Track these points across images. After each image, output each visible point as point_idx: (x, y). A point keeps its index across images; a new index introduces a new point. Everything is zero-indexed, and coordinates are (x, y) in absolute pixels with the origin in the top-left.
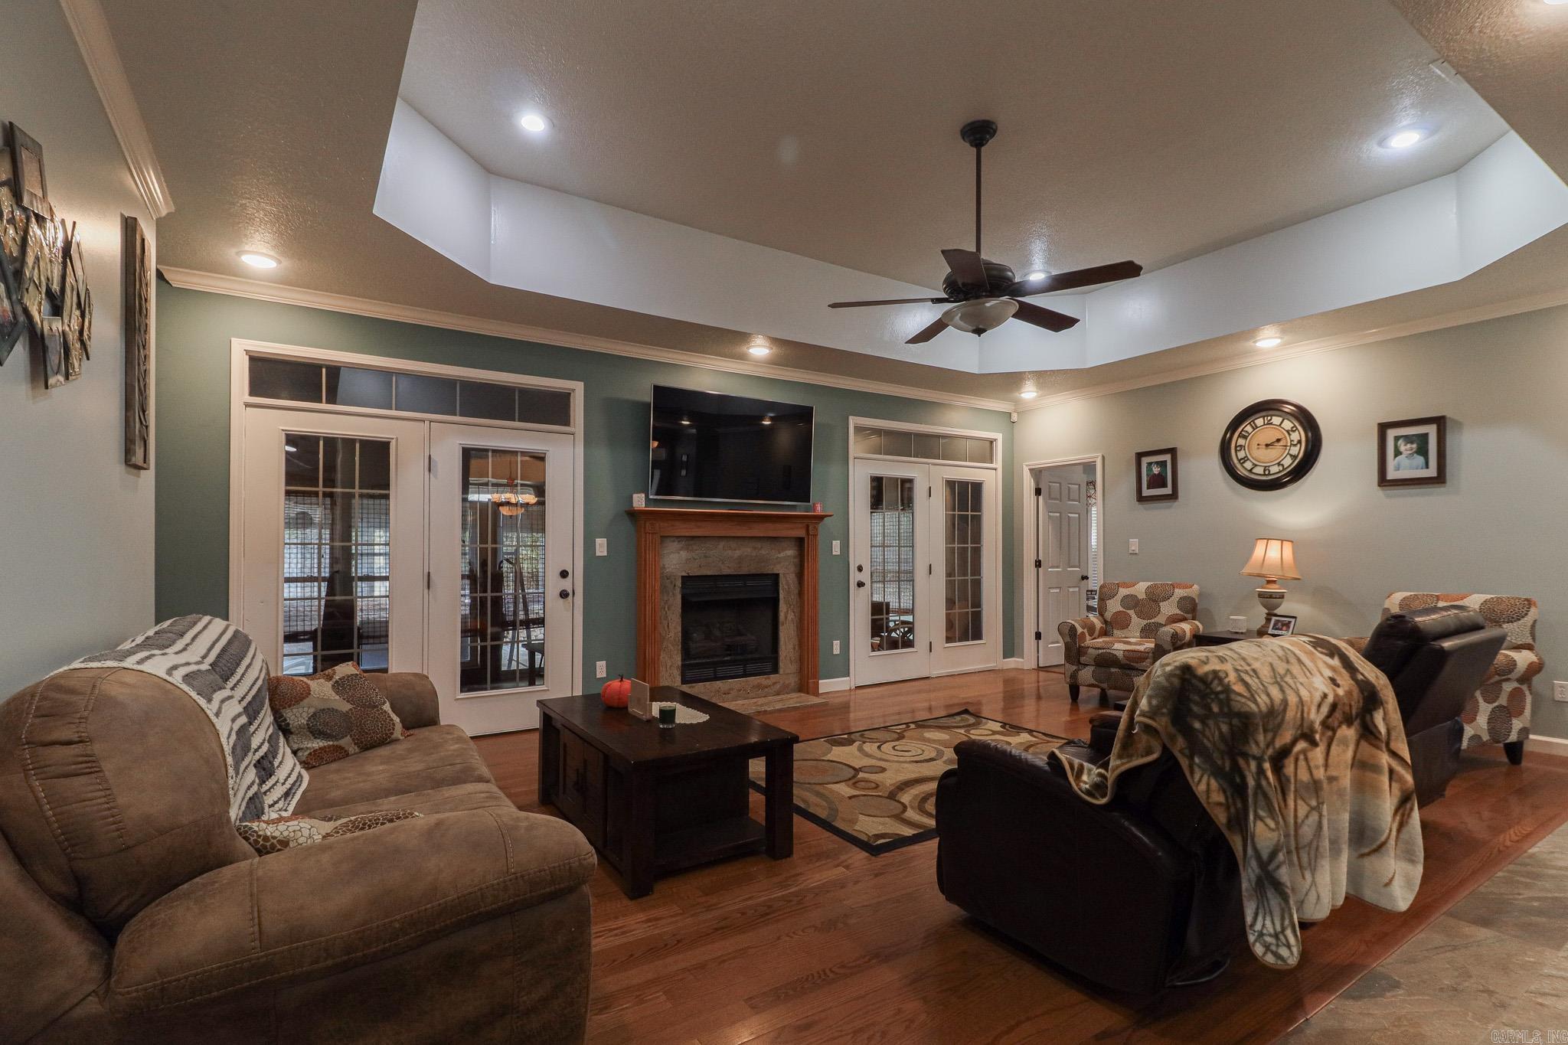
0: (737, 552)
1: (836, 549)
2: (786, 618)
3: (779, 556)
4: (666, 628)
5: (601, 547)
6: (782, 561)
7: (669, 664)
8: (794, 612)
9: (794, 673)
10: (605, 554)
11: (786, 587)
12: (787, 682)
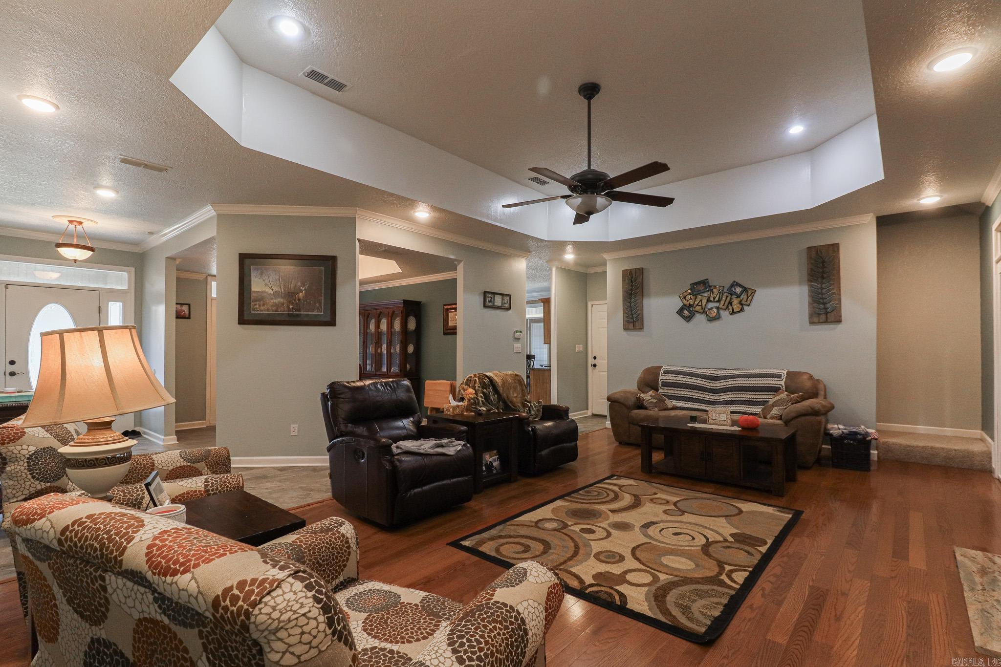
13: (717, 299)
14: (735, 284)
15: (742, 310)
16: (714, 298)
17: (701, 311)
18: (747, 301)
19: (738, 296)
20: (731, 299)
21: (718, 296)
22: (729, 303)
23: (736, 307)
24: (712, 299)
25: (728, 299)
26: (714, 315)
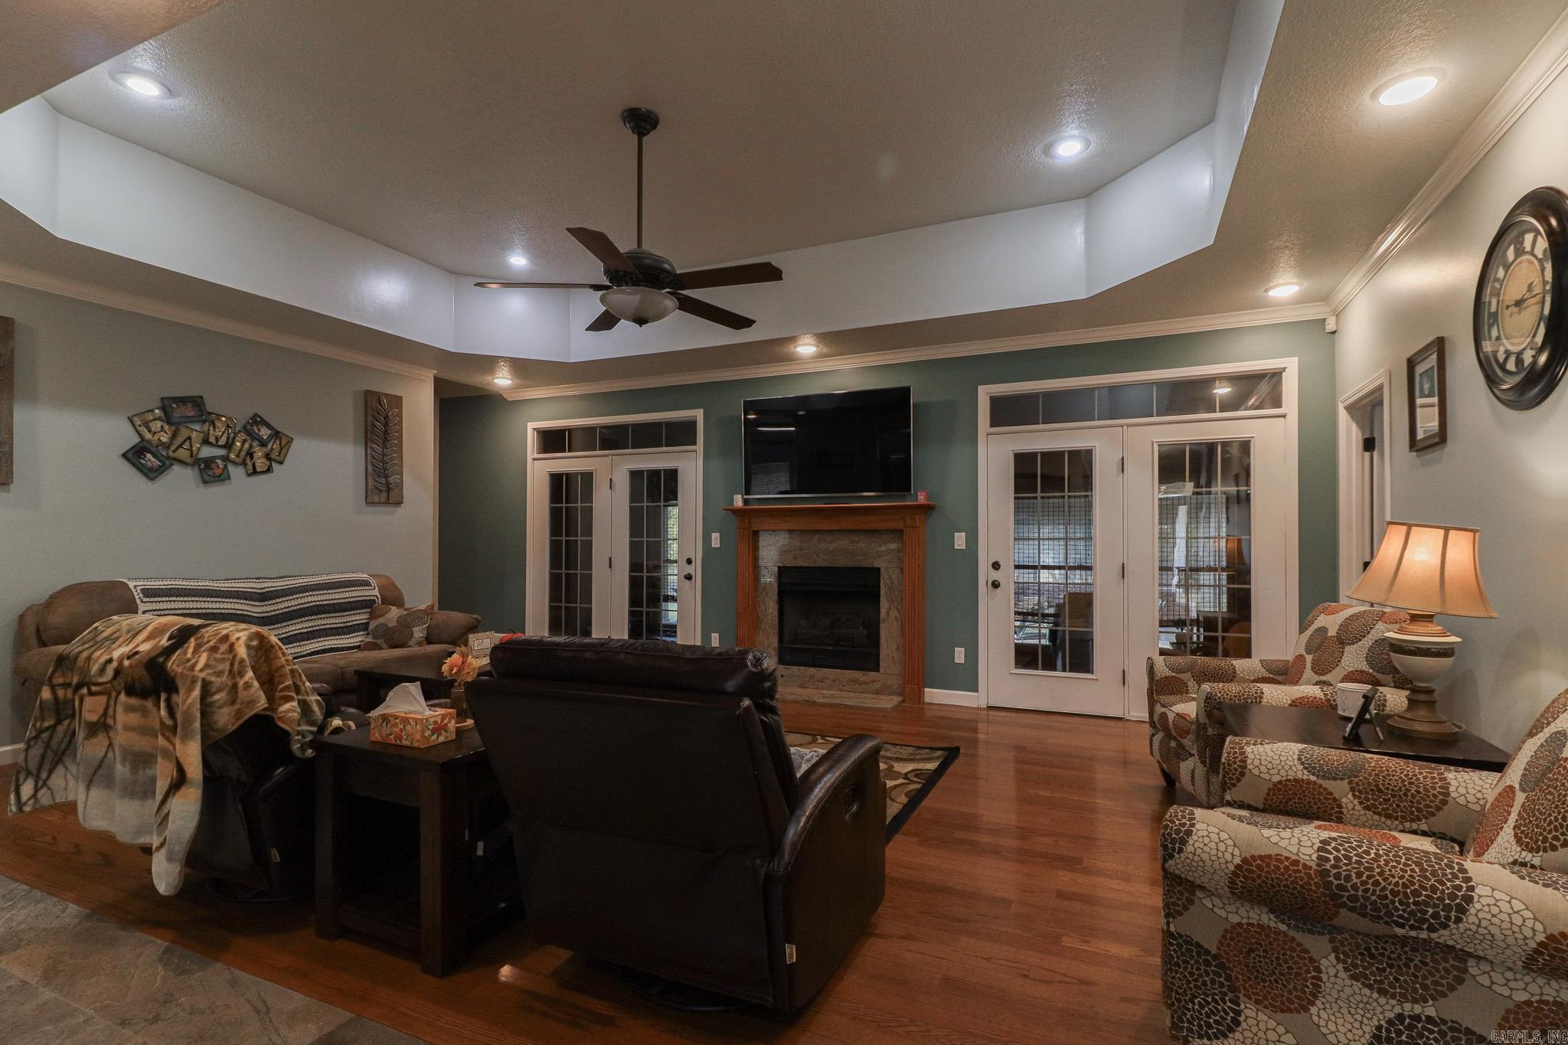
0: (832, 545)
1: (960, 541)
2: (888, 615)
3: (880, 549)
4: (764, 612)
5: (716, 540)
6: (882, 555)
7: (766, 645)
8: (897, 609)
9: (897, 675)
10: (718, 546)
11: (889, 582)
12: (889, 683)
13: (222, 441)
14: (257, 420)
15: (269, 470)
16: (217, 439)
17: (189, 460)
18: (279, 455)
19: (263, 444)
20: (251, 446)
21: (225, 435)
22: (247, 454)
23: (260, 463)
24: (212, 440)
25: (247, 446)
26: (218, 472)
